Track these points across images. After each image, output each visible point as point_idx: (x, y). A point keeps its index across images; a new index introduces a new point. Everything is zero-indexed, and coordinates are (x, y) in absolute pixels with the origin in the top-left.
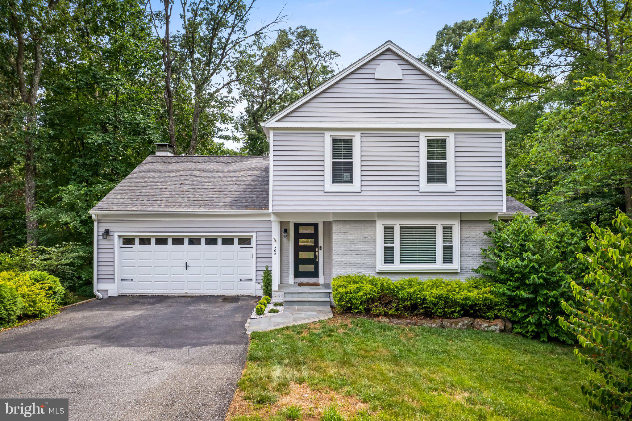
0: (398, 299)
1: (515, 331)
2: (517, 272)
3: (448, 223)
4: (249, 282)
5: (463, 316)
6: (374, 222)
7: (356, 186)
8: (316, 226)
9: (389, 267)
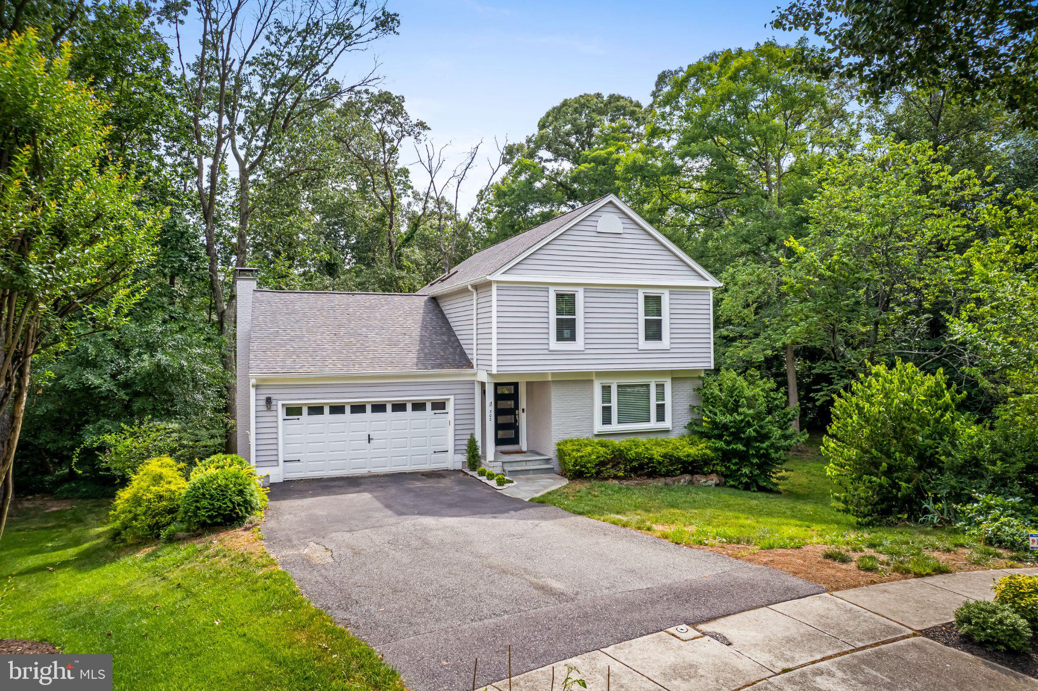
0: (626, 460)
1: (728, 484)
2: (732, 427)
3: (660, 380)
4: (444, 455)
5: (682, 473)
6: (591, 381)
7: (579, 344)
8: (516, 385)
9: (607, 428)
